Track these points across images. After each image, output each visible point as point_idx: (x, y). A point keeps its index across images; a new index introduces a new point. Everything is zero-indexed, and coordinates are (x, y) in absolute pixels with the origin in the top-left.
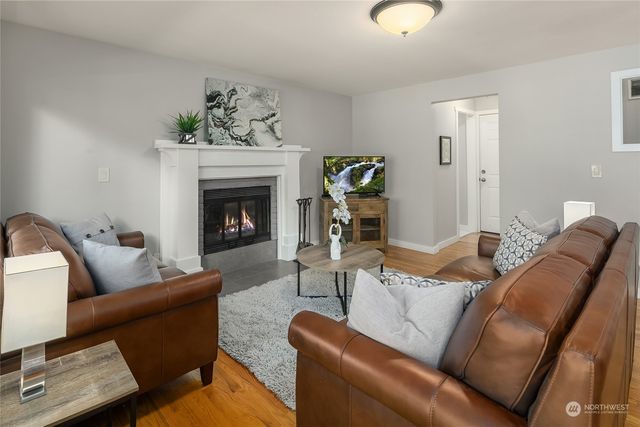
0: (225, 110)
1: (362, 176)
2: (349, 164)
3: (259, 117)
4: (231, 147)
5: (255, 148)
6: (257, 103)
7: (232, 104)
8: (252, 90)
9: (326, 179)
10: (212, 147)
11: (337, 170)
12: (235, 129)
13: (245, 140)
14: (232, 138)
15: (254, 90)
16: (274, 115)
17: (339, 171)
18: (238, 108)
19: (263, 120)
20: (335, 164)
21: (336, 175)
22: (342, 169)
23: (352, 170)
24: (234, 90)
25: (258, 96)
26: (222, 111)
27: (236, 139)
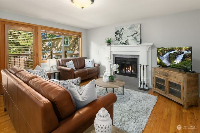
0: (120, 35)
1: (175, 58)
2: (168, 51)
3: (131, 35)
4: (120, 46)
5: (128, 45)
6: (130, 30)
7: (122, 33)
8: (129, 27)
9: (158, 58)
10: (115, 46)
11: (162, 54)
12: (122, 40)
13: (125, 43)
14: (121, 43)
15: (130, 26)
16: (137, 33)
17: (163, 55)
18: (124, 33)
19: (132, 36)
20: (162, 51)
21: (162, 56)
22: (165, 54)
23: (170, 55)
24: (123, 29)
25: (131, 28)
26: (119, 35)
27: (122, 43)
